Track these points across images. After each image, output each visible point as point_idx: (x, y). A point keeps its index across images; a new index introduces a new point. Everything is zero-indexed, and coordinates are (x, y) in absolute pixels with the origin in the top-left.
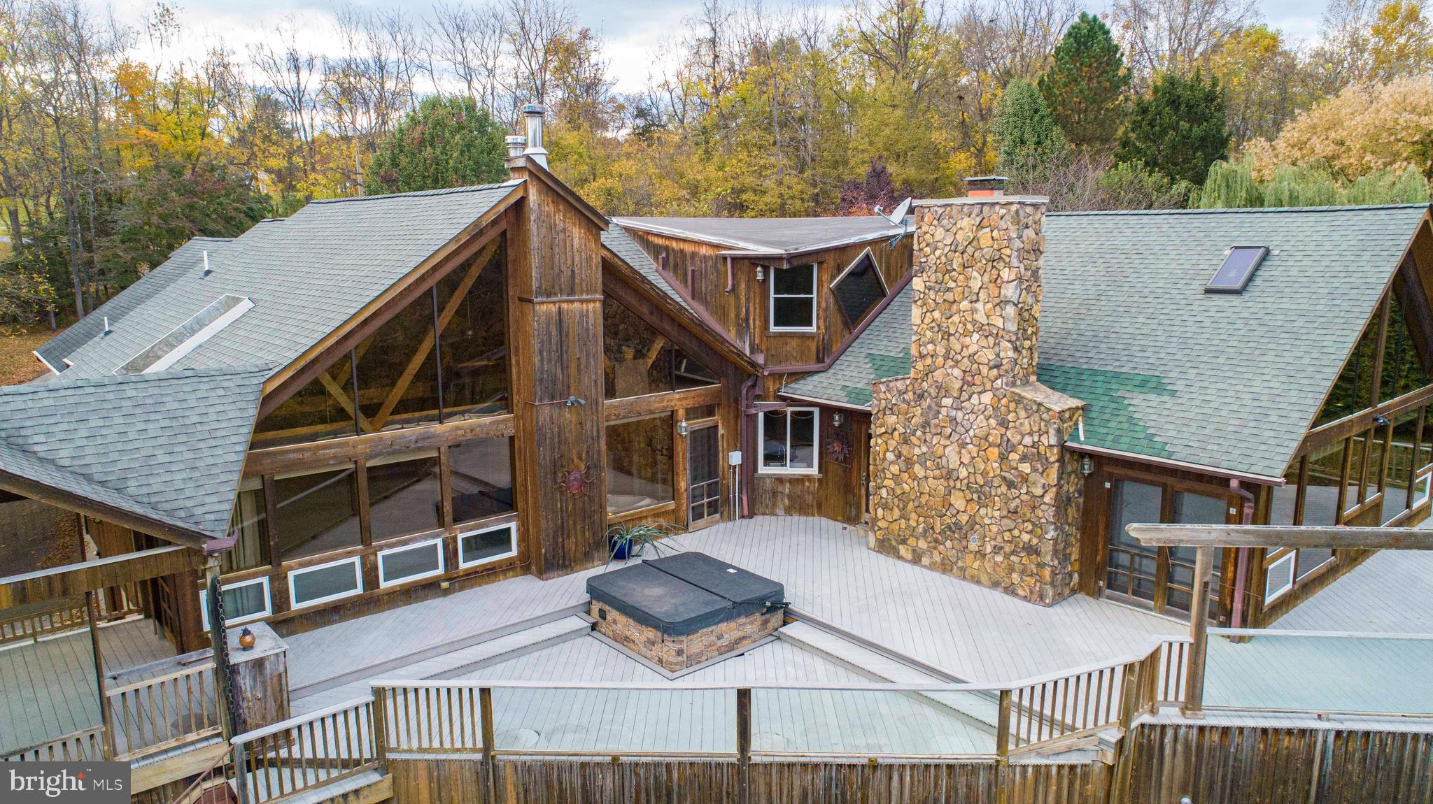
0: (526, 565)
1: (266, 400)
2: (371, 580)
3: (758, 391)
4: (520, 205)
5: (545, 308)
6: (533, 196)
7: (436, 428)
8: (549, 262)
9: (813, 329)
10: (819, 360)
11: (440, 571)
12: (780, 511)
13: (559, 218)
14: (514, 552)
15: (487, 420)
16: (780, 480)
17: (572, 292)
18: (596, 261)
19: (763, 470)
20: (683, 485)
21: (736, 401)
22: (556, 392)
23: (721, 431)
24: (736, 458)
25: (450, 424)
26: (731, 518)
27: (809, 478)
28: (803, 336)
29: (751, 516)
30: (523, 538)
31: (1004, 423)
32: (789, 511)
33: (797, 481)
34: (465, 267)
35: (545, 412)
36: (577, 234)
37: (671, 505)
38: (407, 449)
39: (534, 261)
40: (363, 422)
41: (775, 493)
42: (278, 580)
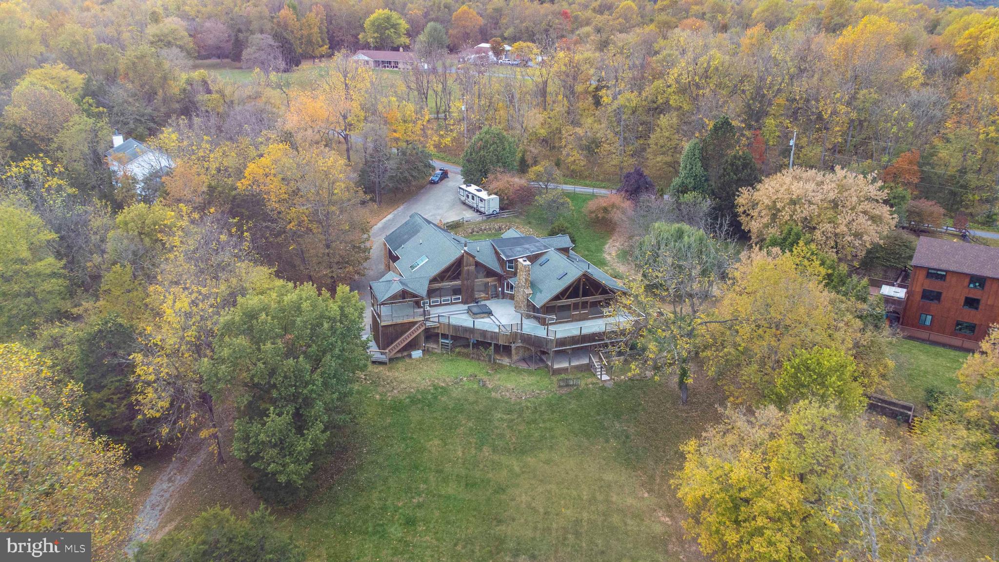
0: (462, 302)
1: (431, 280)
2: (441, 302)
3: (504, 279)
4: (463, 256)
5: (466, 268)
7: (450, 283)
8: (467, 263)
9: (513, 270)
10: (514, 275)
11: (450, 302)
13: (469, 257)
14: (460, 300)
15: (458, 282)
16: (508, 294)
17: (470, 266)
18: (474, 262)
19: (505, 292)
20: (490, 293)
21: (501, 280)
22: (467, 280)
23: (497, 285)
24: (500, 289)
25: (452, 283)
26: (499, 299)
27: (512, 294)
28: (511, 271)
29: (503, 298)
30: (462, 299)
32: (509, 299)
33: (510, 294)
34: (455, 264)
36: (471, 259)
37: (487, 296)
38: (446, 286)
39: (465, 263)
40: (442, 282)
41: (507, 296)
42: (430, 301)
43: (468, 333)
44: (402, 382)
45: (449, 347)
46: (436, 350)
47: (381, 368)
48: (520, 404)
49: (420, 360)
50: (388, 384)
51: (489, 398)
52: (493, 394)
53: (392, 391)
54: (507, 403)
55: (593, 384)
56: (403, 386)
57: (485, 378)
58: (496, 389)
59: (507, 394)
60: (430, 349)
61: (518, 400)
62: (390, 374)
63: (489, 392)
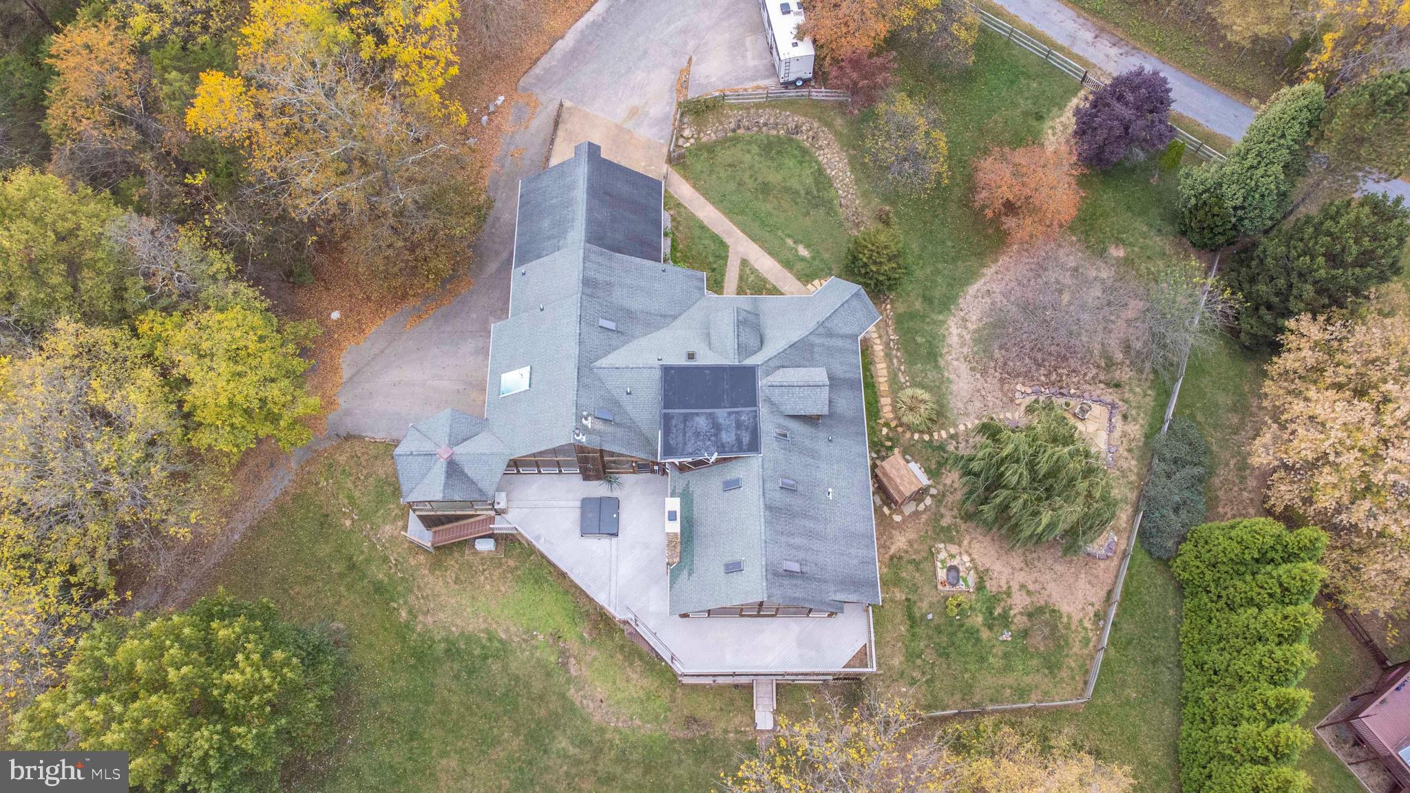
44: (443, 608)
48: (603, 733)
51: (563, 698)
52: (572, 691)
53: (426, 615)
54: (584, 721)
56: (442, 615)
58: (579, 683)
61: (603, 726)
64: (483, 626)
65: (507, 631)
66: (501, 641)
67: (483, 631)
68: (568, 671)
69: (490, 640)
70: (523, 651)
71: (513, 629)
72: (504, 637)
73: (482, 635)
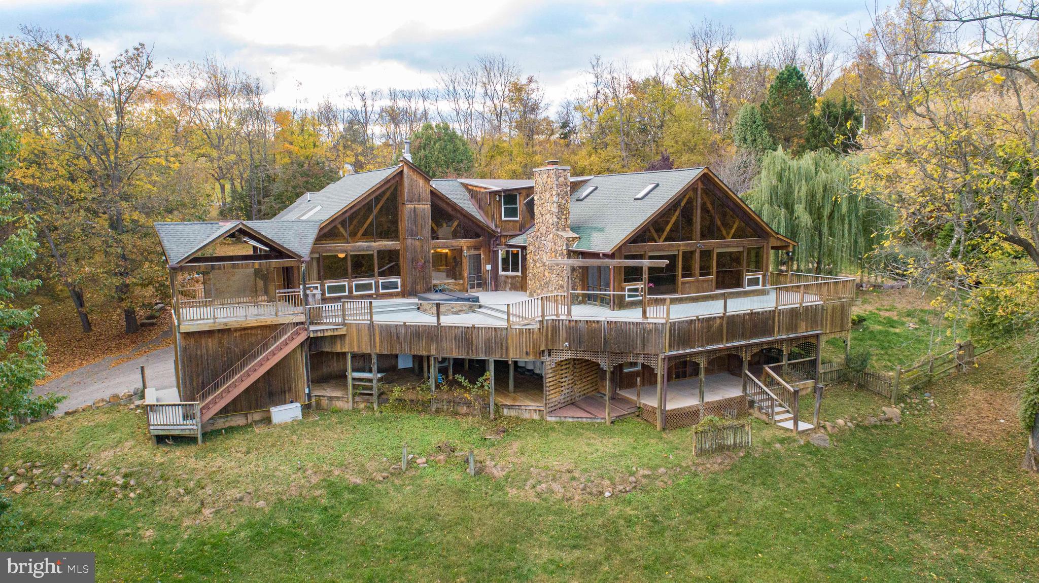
0: (403, 294)
1: (321, 229)
2: (351, 291)
3: (498, 242)
4: (402, 171)
5: (409, 206)
6: (406, 170)
7: (373, 244)
8: (411, 191)
9: (518, 219)
10: (520, 230)
11: (373, 292)
12: (507, 289)
13: (415, 177)
14: (399, 290)
15: (391, 243)
16: (507, 277)
17: (419, 201)
18: (428, 191)
19: (501, 273)
20: (466, 275)
21: (489, 245)
22: (413, 235)
23: (482, 256)
24: (489, 267)
25: (377, 243)
26: (487, 290)
27: (517, 276)
28: (514, 221)
29: (496, 290)
30: (403, 285)
31: (555, 244)
32: (510, 289)
33: (513, 277)
34: (384, 193)
35: (409, 241)
36: (421, 182)
37: (461, 282)
38: (363, 250)
39: (406, 190)
40: (350, 240)
41: (505, 282)
42: (323, 285)
43: (423, 343)
44: (234, 483)
45: (375, 392)
46: (339, 404)
47: (178, 453)
48: (601, 511)
49: (293, 427)
50: (188, 492)
51: (504, 505)
52: (512, 492)
53: (198, 511)
54: (559, 513)
55: (782, 441)
56: (234, 493)
57: (481, 453)
58: (517, 477)
59: (556, 487)
60: (325, 402)
61: (595, 503)
62: (201, 464)
63: (498, 487)
64: (314, 480)
65: (362, 471)
66: (354, 489)
67: (316, 487)
68: (490, 478)
69: (335, 494)
70: (399, 489)
71: (371, 466)
72: (359, 481)
73: (318, 493)
